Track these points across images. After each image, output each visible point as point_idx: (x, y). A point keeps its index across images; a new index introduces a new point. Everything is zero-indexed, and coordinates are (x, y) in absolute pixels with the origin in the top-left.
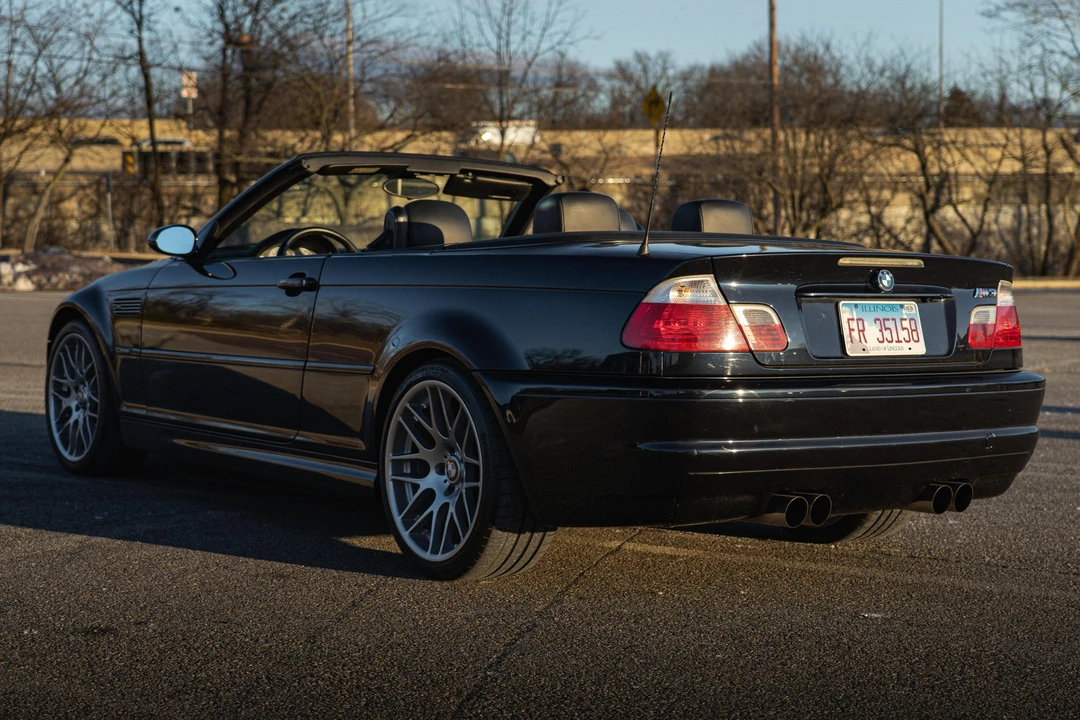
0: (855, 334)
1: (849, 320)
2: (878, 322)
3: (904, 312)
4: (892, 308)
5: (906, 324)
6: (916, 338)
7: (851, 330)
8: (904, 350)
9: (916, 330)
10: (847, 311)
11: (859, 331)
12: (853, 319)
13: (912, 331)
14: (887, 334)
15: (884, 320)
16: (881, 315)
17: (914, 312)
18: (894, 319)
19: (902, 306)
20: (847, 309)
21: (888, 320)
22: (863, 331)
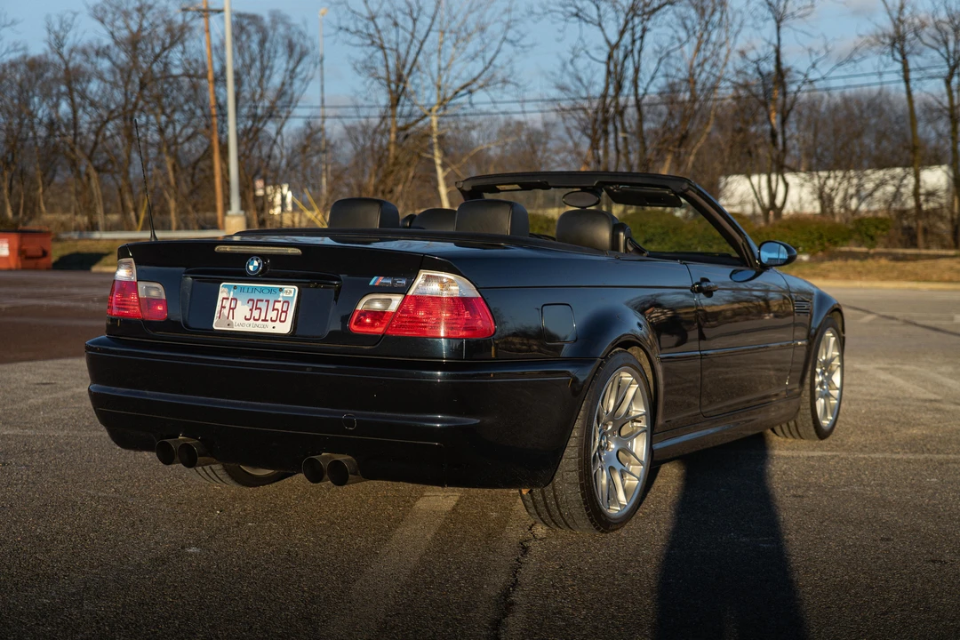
0: (225, 312)
1: (224, 298)
2: (251, 303)
3: (281, 294)
4: (270, 291)
5: (278, 306)
6: (283, 319)
7: (223, 307)
8: (268, 328)
9: (286, 312)
10: (225, 291)
11: (230, 308)
12: (228, 299)
13: (282, 311)
14: (256, 314)
15: (258, 300)
16: (256, 296)
17: (292, 295)
18: (268, 301)
19: (281, 290)
20: (226, 290)
21: (262, 301)
22: (233, 309)
